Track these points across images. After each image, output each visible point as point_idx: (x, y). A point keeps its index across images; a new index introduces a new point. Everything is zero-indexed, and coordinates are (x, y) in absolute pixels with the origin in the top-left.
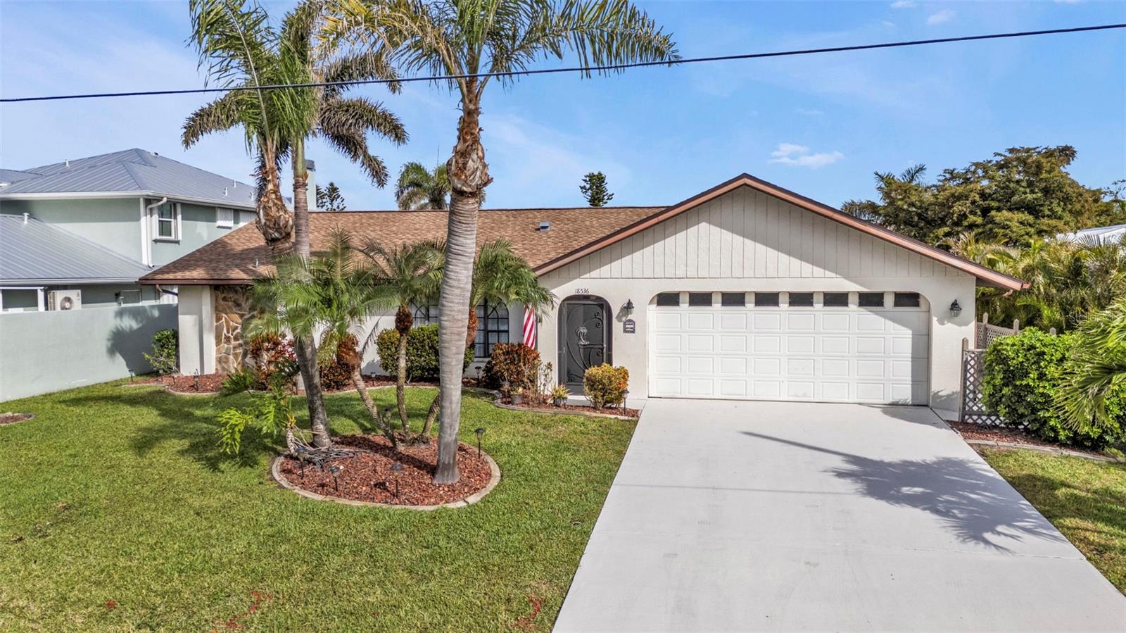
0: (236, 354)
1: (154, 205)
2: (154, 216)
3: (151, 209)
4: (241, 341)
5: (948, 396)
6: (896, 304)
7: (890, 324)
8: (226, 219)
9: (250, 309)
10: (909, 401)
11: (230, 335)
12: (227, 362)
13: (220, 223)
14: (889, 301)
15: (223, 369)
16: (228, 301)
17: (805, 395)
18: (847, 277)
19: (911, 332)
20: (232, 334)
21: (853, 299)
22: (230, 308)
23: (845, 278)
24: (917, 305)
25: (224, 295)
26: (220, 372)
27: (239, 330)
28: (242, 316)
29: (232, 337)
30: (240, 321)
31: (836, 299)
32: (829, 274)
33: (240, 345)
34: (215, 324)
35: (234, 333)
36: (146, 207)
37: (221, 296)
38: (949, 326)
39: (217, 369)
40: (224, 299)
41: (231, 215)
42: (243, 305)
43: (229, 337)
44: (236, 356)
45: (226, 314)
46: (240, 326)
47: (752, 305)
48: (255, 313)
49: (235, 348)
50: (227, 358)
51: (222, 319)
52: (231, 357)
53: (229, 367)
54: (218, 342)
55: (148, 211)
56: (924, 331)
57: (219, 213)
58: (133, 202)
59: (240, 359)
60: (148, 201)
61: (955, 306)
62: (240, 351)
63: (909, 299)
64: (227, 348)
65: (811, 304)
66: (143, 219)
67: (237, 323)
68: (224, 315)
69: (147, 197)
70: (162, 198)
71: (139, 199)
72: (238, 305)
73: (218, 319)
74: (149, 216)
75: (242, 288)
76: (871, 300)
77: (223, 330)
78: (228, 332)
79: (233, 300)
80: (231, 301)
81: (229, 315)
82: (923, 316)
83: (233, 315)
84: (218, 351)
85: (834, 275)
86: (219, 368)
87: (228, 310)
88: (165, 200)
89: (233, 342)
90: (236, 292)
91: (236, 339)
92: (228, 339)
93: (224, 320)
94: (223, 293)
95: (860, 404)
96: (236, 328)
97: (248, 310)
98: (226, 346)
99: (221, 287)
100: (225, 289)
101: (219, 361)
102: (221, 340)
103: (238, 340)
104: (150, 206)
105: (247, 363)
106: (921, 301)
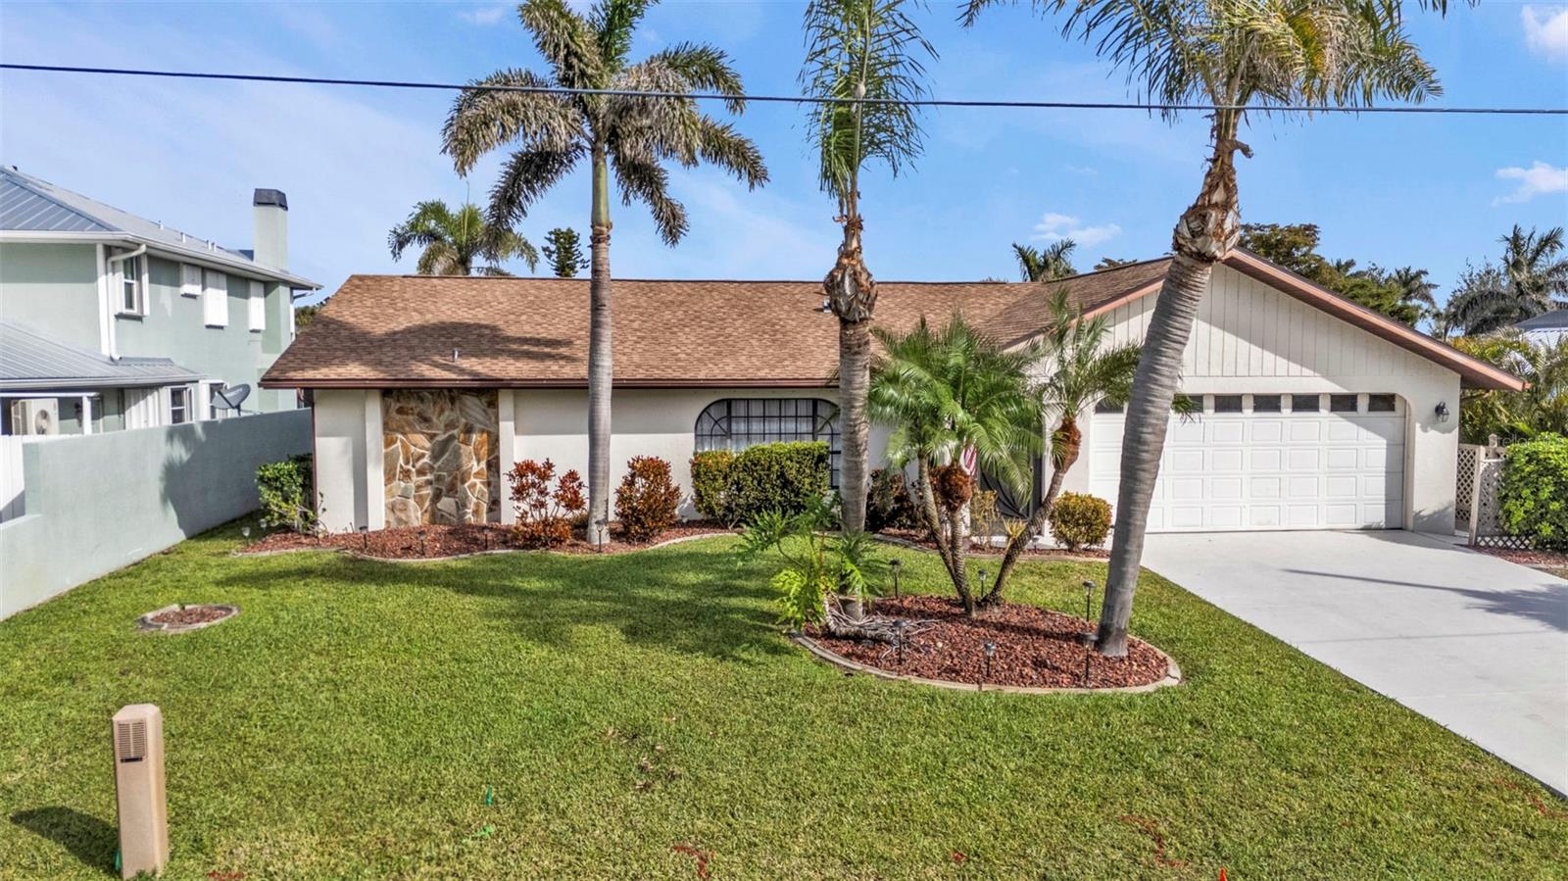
0: (420, 496)
1: (122, 257)
2: (117, 275)
3: (113, 263)
4: (429, 477)
5: (1430, 516)
6: (1371, 408)
7: (1363, 432)
8: (193, 282)
9: (446, 426)
10: (1383, 524)
11: (410, 467)
12: (405, 509)
13: (187, 288)
14: (1363, 404)
15: (399, 521)
16: (407, 414)
17: (1269, 523)
18: (1327, 376)
19: (1385, 441)
20: (414, 466)
21: (1325, 403)
22: (410, 425)
23: (1323, 377)
24: (1392, 408)
25: (398, 405)
26: (394, 525)
27: (426, 460)
28: (431, 437)
29: (413, 470)
30: (428, 445)
31: (1305, 403)
32: (1307, 372)
33: (429, 483)
34: (384, 451)
35: (419, 464)
36: (106, 259)
37: (395, 406)
38: (1433, 433)
39: (387, 522)
40: (400, 411)
41: (198, 274)
42: (435, 420)
43: (409, 471)
44: (420, 500)
45: (404, 434)
46: (428, 453)
47: (1212, 411)
48: (455, 432)
49: (418, 488)
50: (405, 504)
51: (395, 442)
52: (412, 502)
53: (408, 517)
54: (390, 477)
55: (109, 265)
56: (1399, 440)
57: (185, 272)
58: (88, 248)
59: (427, 504)
60: (109, 250)
61: (1439, 410)
62: (428, 491)
63: (1383, 402)
64: (406, 489)
65: (1277, 408)
66: (102, 280)
67: (423, 448)
68: (400, 436)
69: (108, 243)
70: (139, 245)
71: (95, 245)
72: (426, 420)
73: (389, 443)
74: (110, 274)
75: (432, 394)
76: (1343, 403)
77: (398, 459)
78: (407, 463)
79: (416, 412)
80: (413, 414)
81: (409, 435)
82: (1399, 422)
83: (416, 436)
84: (389, 493)
85: (1312, 373)
86: (392, 520)
87: (407, 429)
88: (143, 248)
89: (414, 478)
90: (422, 400)
91: (421, 472)
92: (406, 474)
93: (399, 443)
94: (398, 401)
95: (1332, 530)
96: (423, 455)
97: (442, 426)
98: (402, 484)
99: (395, 392)
100: (402, 394)
101: (392, 508)
102: (394, 475)
103: (424, 474)
104: (113, 259)
105: (440, 510)
106: (1398, 404)
